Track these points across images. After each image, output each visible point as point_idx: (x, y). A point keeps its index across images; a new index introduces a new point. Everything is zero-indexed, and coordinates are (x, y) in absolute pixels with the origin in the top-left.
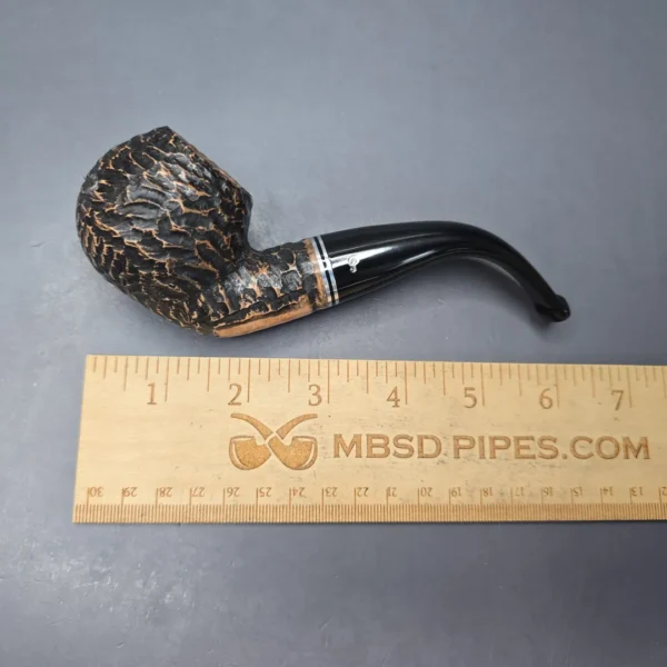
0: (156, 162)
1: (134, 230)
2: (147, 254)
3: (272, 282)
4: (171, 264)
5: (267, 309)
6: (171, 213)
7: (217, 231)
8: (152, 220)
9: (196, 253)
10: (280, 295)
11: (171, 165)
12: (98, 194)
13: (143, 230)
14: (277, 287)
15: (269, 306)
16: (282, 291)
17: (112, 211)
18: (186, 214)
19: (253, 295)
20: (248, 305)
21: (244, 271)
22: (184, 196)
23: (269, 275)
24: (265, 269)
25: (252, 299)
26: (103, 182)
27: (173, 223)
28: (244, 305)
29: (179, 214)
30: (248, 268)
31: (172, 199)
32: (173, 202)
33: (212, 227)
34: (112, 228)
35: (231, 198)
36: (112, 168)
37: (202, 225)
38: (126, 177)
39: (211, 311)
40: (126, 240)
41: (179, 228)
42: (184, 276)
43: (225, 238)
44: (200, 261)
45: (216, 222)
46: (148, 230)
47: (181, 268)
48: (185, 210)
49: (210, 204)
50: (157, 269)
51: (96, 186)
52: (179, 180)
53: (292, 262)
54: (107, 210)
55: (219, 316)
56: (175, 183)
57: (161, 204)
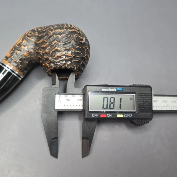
0: (74, 56)
1: (65, 33)
2: (58, 30)
3: (21, 53)
4: (50, 33)
5: (17, 45)
6: (59, 44)
7: (45, 51)
8: (62, 39)
9: (45, 41)
10: (16, 51)
11: (69, 58)
12: (82, 38)
13: (63, 35)
14: (18, 52)
15: (17, 46)
16: (16, 53)
17: (74, 35)
18: (55, 47)
19: (24, 46)
20: (23, 42)
21: (32, 51)
22: (59, 51)
23: (23, 54)
24: (26, 55)
25: (23, 44)
26: (83, 42)
27: (56, 42)
28: (25, 41)
29: (57, 46)
30: (31, 52)
31: (61, 48)
32: (61, 47)
33: (47, 51)
34: (71, 31)
35: (48, 63)
36: (84, 47)
37: (49, 49)
38: (78, 46)
39: (32, 33)
40: (65, 30)
41: (54, 42)
42: (45, 34)
43: (42, 52)
44: (43, 40)
45: (46, 53)
46: (61, 36)
47: (47, 35)
48: (56, 48)
49: (51, 56)
50: (53, 30)
51: (84, 40)
52: (64, 55)
53: (20, 63)
54: (76, 34)
55: (29, 34)
56: (64, 53)
57: (63, 44)
